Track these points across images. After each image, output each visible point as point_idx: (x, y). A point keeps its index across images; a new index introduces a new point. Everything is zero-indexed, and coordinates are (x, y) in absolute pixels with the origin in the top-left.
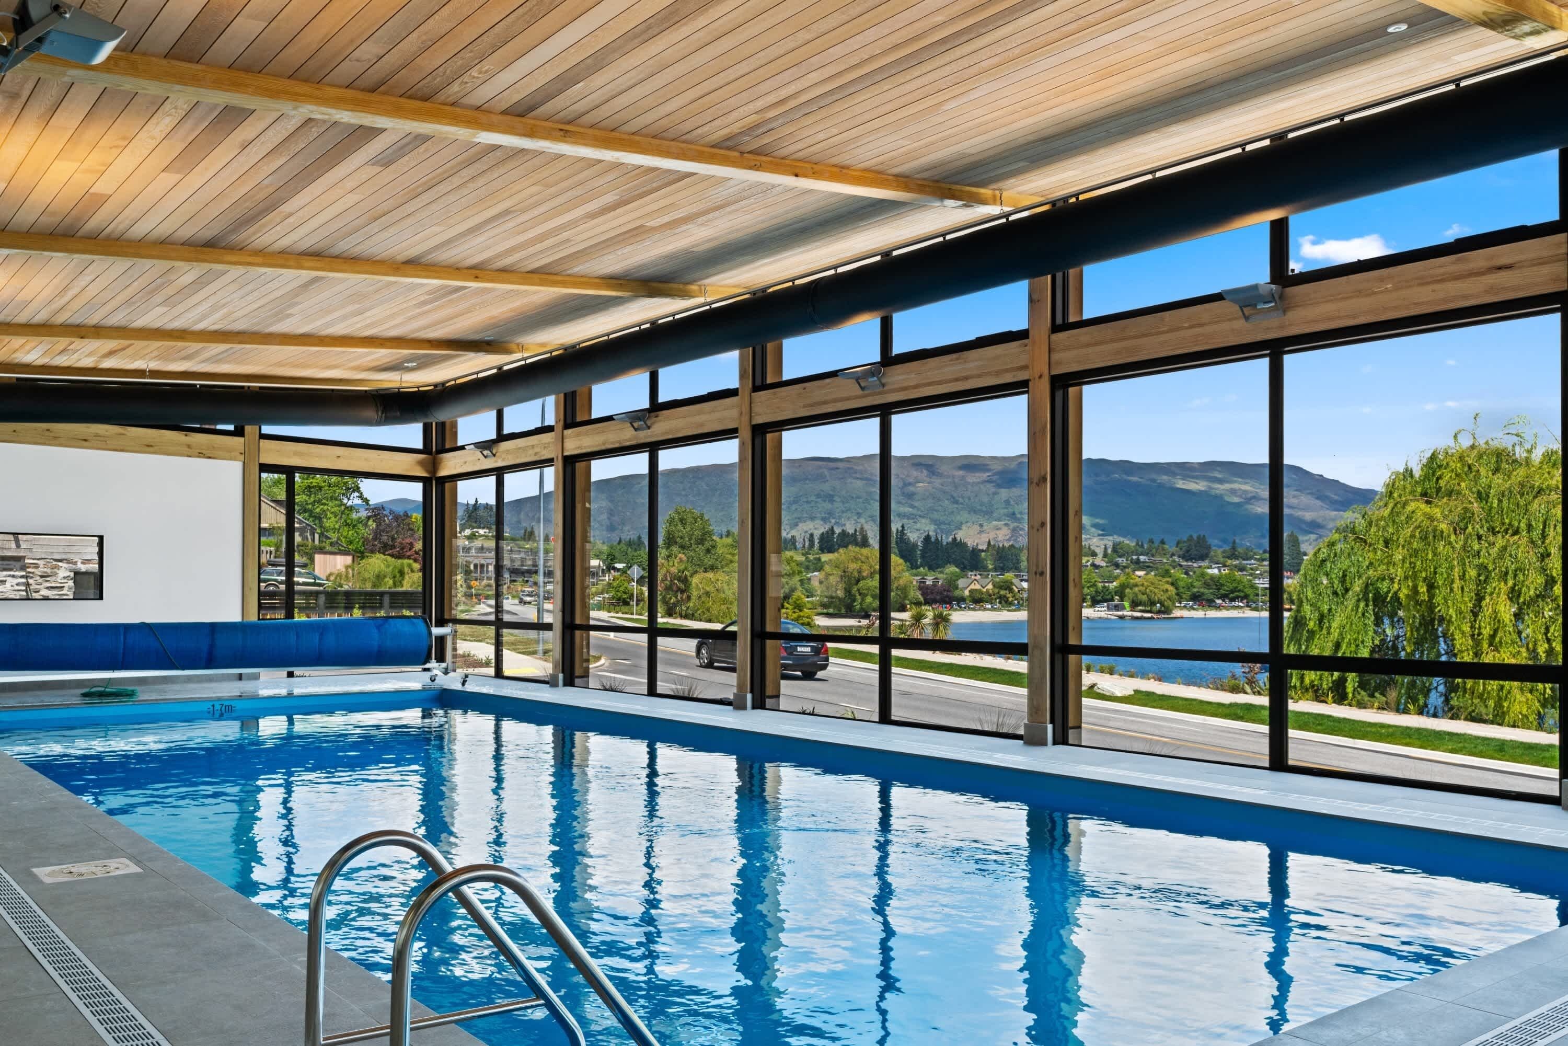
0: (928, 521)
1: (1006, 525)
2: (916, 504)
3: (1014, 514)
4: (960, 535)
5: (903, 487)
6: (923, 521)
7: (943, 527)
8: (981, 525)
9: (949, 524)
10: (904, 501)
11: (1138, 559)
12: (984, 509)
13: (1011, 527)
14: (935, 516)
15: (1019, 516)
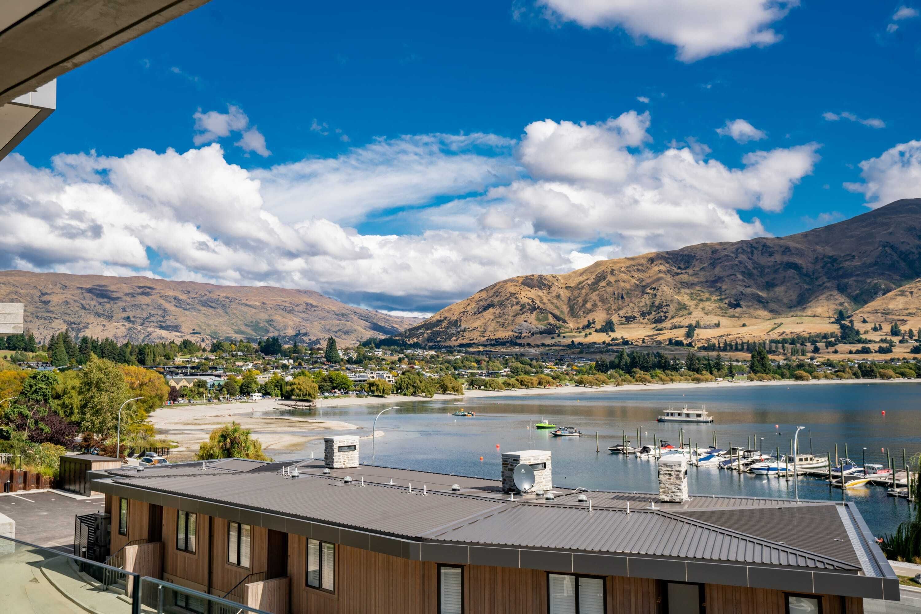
0: (61, 322)
1: (123, 325)
2: (52, 309)
3: (128, 318)
4: (88, 333)
5: (40, 297)
6: (58, 321)
7: (73, 326)
8: (104, 326)
9: (79, 324)
10: (41, 307)
11: (237, 354)
12: (106, 313)
13: (127, 327)
14: (68, 318)
15: (133, 319)
